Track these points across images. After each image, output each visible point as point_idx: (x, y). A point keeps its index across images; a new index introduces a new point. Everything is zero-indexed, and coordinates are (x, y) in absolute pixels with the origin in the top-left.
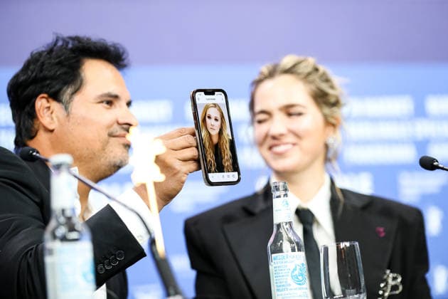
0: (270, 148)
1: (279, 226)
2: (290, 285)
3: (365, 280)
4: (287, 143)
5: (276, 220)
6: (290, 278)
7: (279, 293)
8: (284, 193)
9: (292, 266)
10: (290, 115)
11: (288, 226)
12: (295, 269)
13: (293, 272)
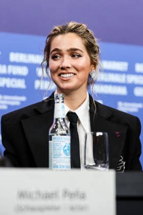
0: (59, 75)
1: (57, 120)
2: (61, 155)
3: (109, 156)
4: (70, 73)
5: (56, 116)
6: (62, 151)
7: (55, 159)
8: (62, 101)
9: (64, 144)
10: (73, 56)
11: (62, 120)
12: (65, 146)
13: (64, 148)
